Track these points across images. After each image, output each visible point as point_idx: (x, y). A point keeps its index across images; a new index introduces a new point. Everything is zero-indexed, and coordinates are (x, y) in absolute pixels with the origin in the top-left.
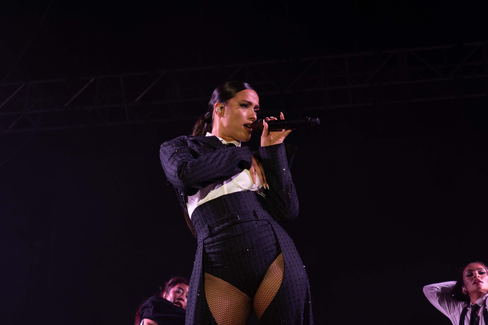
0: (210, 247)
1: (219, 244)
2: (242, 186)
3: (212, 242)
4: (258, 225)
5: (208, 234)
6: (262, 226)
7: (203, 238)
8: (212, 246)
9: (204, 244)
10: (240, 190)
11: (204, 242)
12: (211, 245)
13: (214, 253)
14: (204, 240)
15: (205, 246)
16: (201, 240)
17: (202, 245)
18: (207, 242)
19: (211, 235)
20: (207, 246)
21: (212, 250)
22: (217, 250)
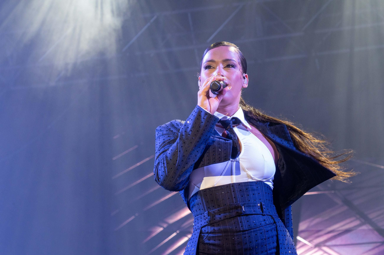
0: (210, 237)
1: (220, 236)
2: (253, 176)
3: (212, 232)
4: (265, 223)
5: (207, 222)
6: (269, 224)
7: (201, 225)
8: (213, 237)
9: (201, 232)
10: (250, 180)
11: (201, 229)
12: (211, 235)
13: (213, 245)
14: (202, 228)
15: (203, 235)
16: (199, 227)
17: (199, 233)
18: (207, 231)
19: (211, 224)
20: (206, 235)
21: (211, 242)
22: (217, 242)
